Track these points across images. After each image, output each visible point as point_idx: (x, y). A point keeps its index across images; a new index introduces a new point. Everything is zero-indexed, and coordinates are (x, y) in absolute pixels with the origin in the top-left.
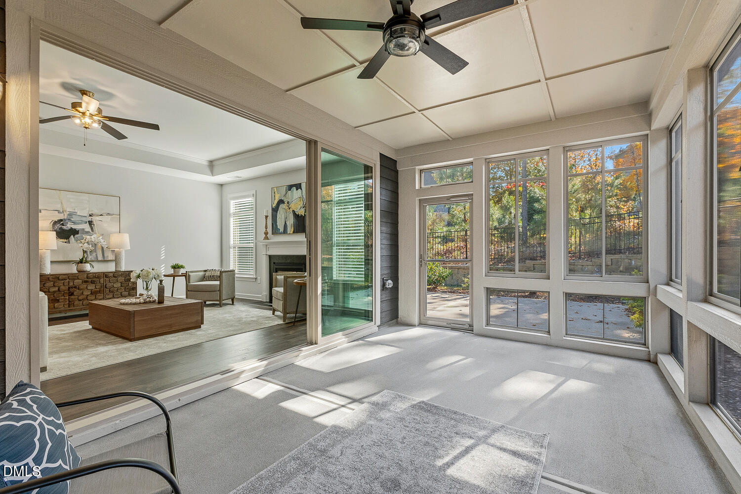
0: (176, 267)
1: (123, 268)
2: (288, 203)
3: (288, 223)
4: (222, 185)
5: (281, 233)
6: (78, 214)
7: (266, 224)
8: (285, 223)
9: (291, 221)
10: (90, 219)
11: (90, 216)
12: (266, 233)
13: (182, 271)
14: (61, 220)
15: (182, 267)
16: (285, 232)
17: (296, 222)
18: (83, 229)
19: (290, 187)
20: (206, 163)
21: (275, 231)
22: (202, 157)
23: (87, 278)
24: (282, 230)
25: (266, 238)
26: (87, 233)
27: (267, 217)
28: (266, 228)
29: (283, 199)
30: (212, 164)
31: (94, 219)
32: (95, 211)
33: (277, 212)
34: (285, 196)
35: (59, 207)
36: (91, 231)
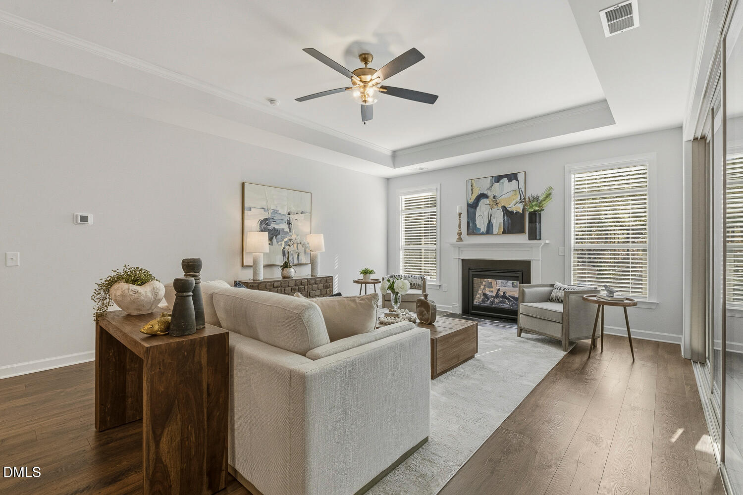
0: (366, 272)
1: (320, 273)
2: (494, 197)
3: (494, 222)
4: (388, 179)
5: (483, 234)
6: (280, 212)
7: (460, 222)
8: (490, 221)
9: (499, 219)
10: (288, 217)
11: (289, 214)
12: (460, 234)
13: (372, 276)
14: (266, 219)
15: (371, 272)
16: (489, 231)
17: (508, 220)
18: (283, 229)
19: (498, 179)
20: (389, 153)
21: (472, 229)
22: (386, 147)
23: (295, 285)
24: (483, 229)
25: (460, 239)
26: (286, 233)
27: (460, 214)
28: (460, 227)
29: (485, 193)
30: (395, 155)
31: (293, 217)
32: (293, 209)
33: (476, 209)
34: (489, 189)
35: (264, 204)
36: (289, 232)
